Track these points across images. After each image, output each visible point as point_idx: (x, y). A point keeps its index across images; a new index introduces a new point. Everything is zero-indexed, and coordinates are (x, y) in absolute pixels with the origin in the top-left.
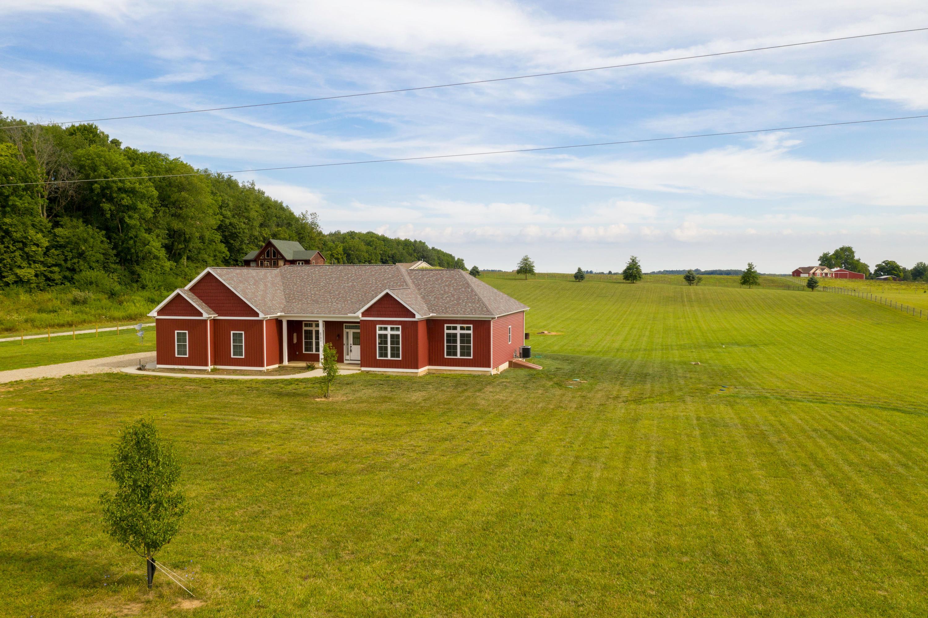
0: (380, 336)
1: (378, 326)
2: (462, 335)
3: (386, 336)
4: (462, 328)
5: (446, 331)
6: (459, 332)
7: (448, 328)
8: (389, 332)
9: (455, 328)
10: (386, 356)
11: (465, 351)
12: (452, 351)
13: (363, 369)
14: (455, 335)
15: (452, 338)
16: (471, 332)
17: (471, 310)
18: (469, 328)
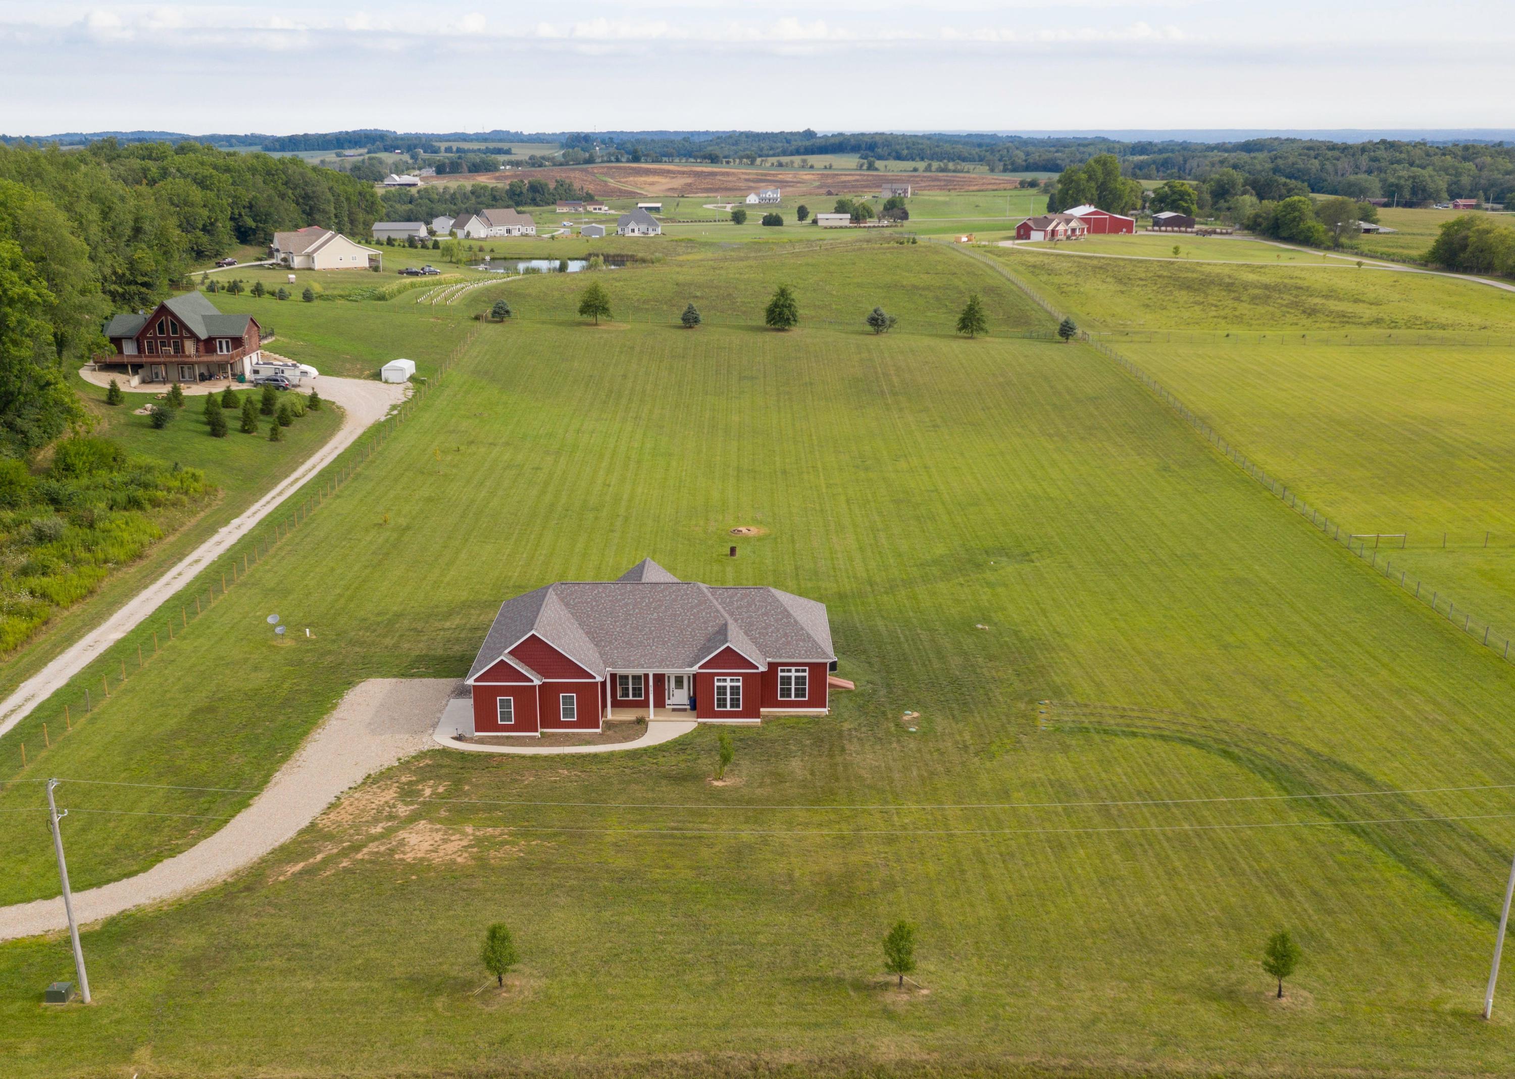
0: (719, 687)
1: (716, 678)
2: (797, 678)
3: (725, 688)
4: (797, 671)
5: (780, 674)
6: (793, 674)
7: (782, 671)
8: (728, 684)
9: (790, 671)
10: (725, 706)
11: (800, 692)
12: (786, 692)
13: (700, 720)
14: (790, 677)
15: (786, 680)
16: (806, 674)
17: (806, 652)
18: (804, 671)
